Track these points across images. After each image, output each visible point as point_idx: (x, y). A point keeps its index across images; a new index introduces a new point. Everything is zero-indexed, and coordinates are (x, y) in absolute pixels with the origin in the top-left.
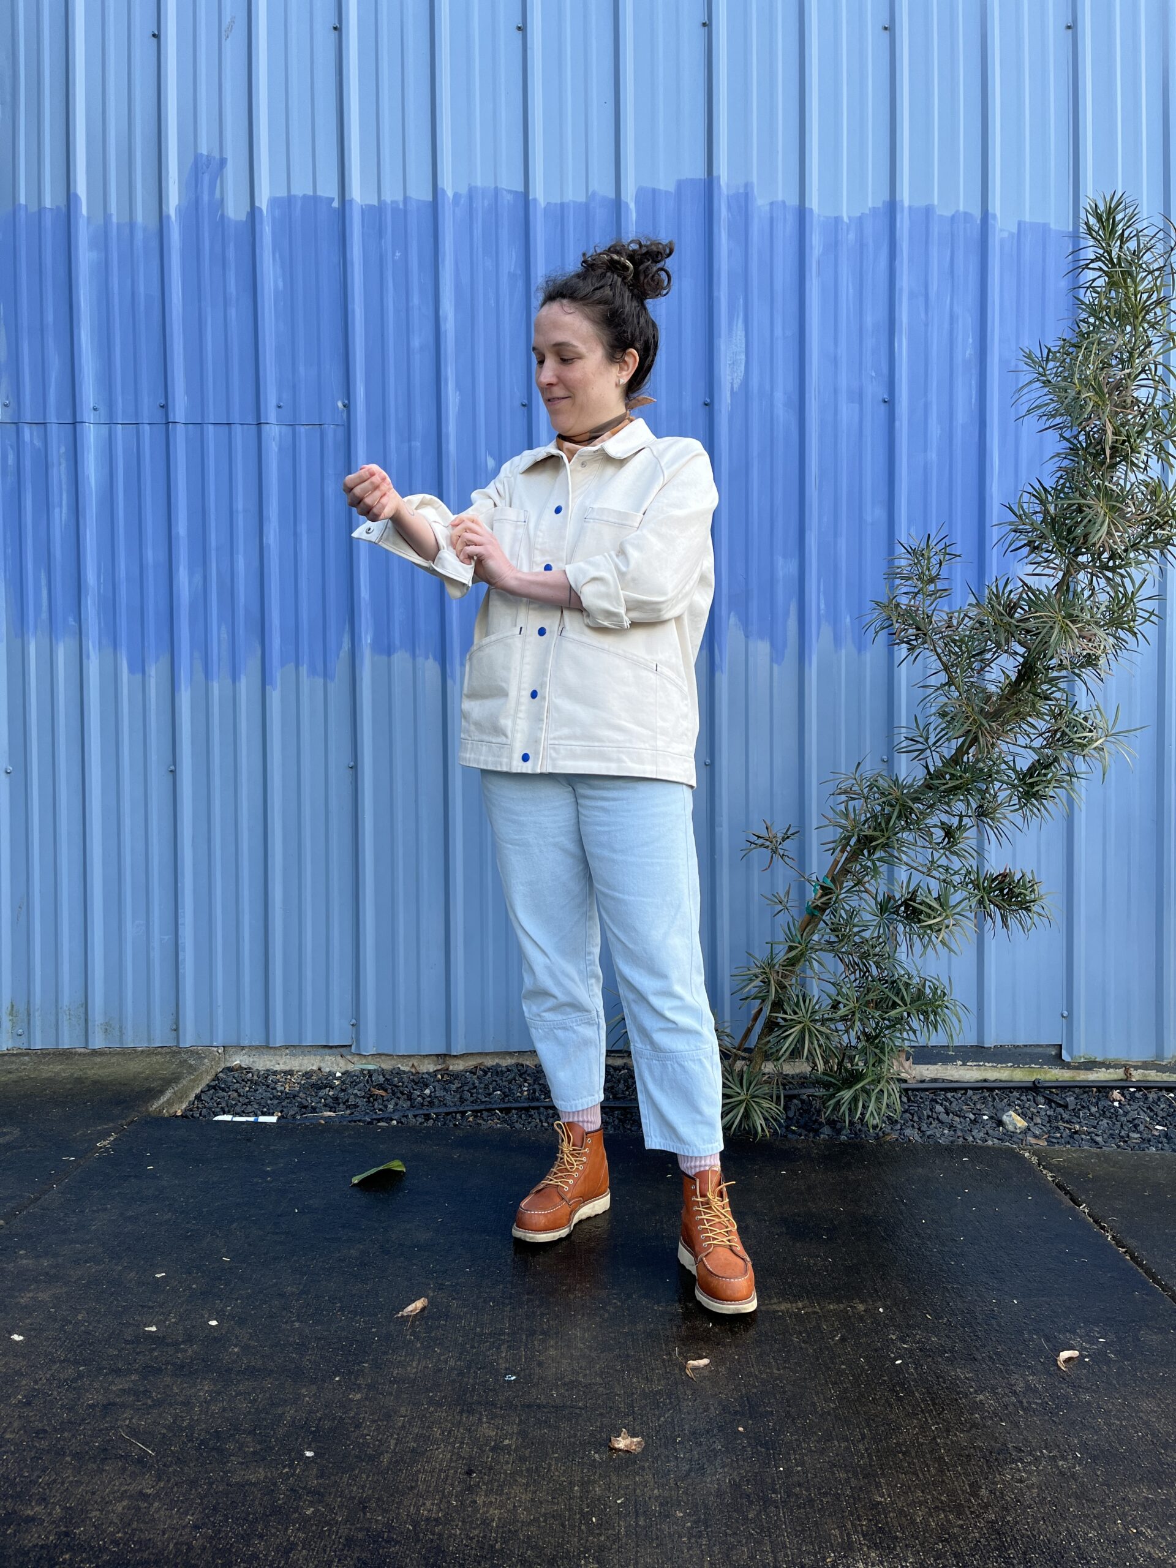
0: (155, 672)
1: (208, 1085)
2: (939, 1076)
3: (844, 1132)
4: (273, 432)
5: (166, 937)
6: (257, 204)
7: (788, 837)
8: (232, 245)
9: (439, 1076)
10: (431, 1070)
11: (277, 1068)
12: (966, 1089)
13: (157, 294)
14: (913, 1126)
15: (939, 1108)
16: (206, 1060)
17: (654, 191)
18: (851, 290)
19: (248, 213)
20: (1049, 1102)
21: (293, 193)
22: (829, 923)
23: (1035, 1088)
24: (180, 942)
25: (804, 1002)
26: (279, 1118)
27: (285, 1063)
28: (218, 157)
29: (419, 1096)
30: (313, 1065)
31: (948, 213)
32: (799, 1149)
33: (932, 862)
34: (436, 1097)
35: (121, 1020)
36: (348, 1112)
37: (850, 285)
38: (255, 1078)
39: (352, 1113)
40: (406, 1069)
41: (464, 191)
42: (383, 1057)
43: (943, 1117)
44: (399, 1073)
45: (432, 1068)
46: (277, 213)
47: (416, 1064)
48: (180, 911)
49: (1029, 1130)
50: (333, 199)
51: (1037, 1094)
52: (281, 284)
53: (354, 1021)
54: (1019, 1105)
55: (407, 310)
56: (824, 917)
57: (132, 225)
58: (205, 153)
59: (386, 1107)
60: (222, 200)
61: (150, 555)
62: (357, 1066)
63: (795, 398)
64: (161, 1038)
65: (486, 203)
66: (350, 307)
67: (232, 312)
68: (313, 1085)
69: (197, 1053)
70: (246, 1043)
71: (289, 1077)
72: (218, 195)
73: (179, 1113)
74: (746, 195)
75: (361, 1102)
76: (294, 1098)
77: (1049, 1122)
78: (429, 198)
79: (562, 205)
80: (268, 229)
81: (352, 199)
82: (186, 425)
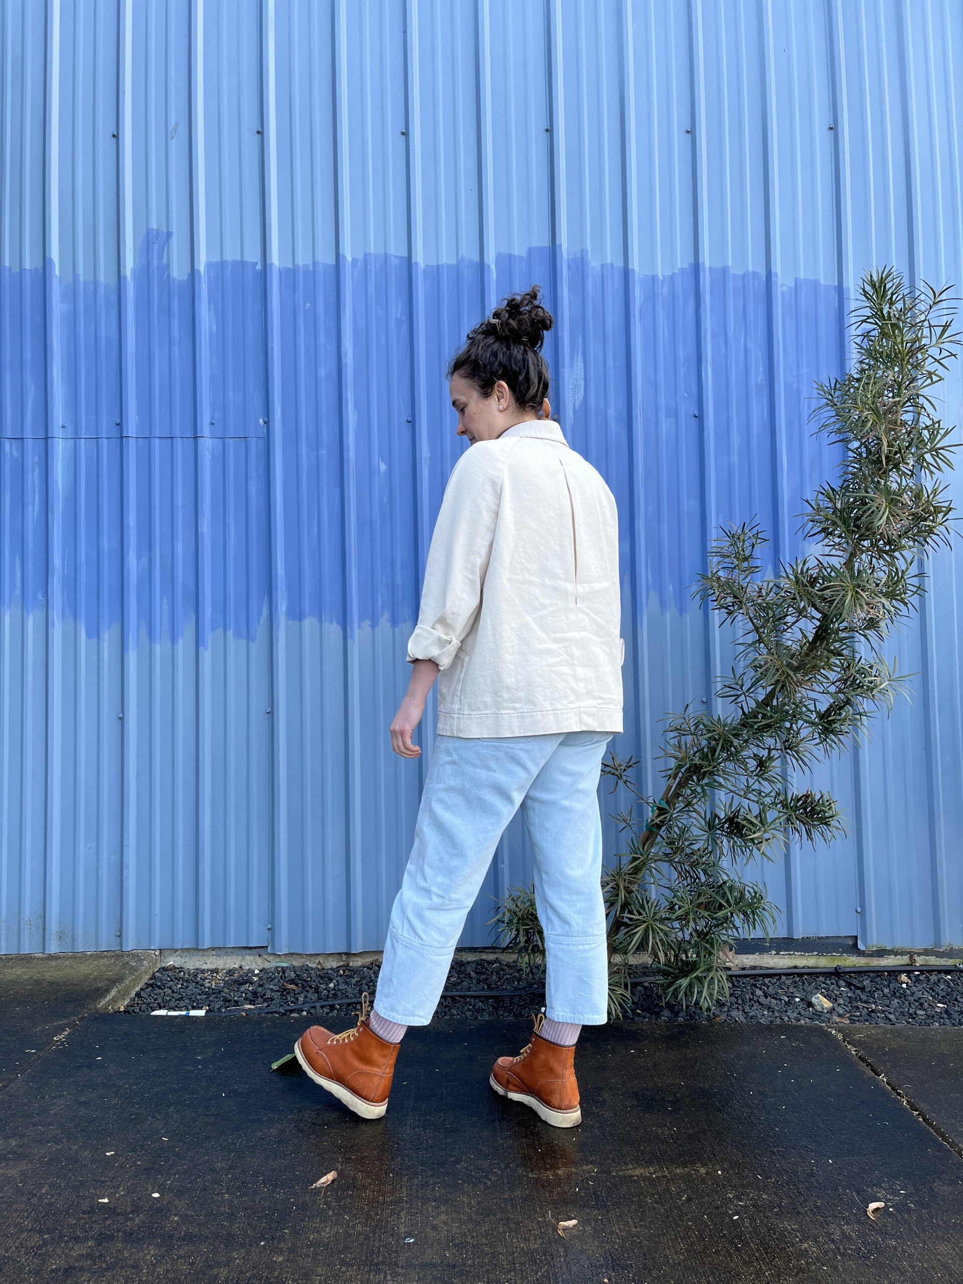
0: (109, 637)
1: (146, 983)
2: (757, 964)
3: (681, 1014)
4: (207, 444)
5: (114, 857)
6: (196, 267)
7: (630, 766)
8: (176, 299)
9: (341, 972)
10: (335, 967)
11: (205, 967)
12: (780, 975)
13: (115, 337)
14: (738, 1008)
15: (759, 992)
16: (145, 962)
17: (510, 256)
18: (666, 331)
19: (189, 274)
20: (849, 985)
22: (665, 838)
23: (837, 973)
24: (124, 861)
25: (648, 903)
26: (207, 1012)
27: (211, 963)
28: (165, 230)
29: (324, 989)
30: (235, 964)
31: (740, 273)
32: (644, 1030)
33: (748, 787)
34: (339, 990)
35: (73, 929)
36: (265, 1004)
37: (666, 328)
38: (187, 976)
39: (269, 1006)
40: (314, 966)
41: (360, 256)
42: (294, 956)
43: (762, 1000)
44: (308, 969)
45: (335, 965)
46: (212, 274)
47: (321, 961)
48: (125, 835)
49: (834, 1009)
51: (839, 979)
52: (214, 328)
53: (270, 926)
54: (824, 988)
55: (316, 348)
56: (661, 833)
57: (96, 283)
58: (155, 227)
59: (297, 999)
60: (168, 264)
61: (105, 543)
62: (272, 964)
63: (625, 415)
64: (106, 943)
65: (378, 265)
66: (270, 345)
67: (176, 350)
68: (235, 981)
69: (138, 956)
70: (179, 946)
71: (215, 974)
72: (165, 261)
73: (122, 1009)
74: (583, 259)
75: (276, 995)
76: (219, 993)
77: (850, 1002)
78: (332, 261)
79: (438, 267)
80: (205, 286)
81: (273, 262)
82: (137, 439)
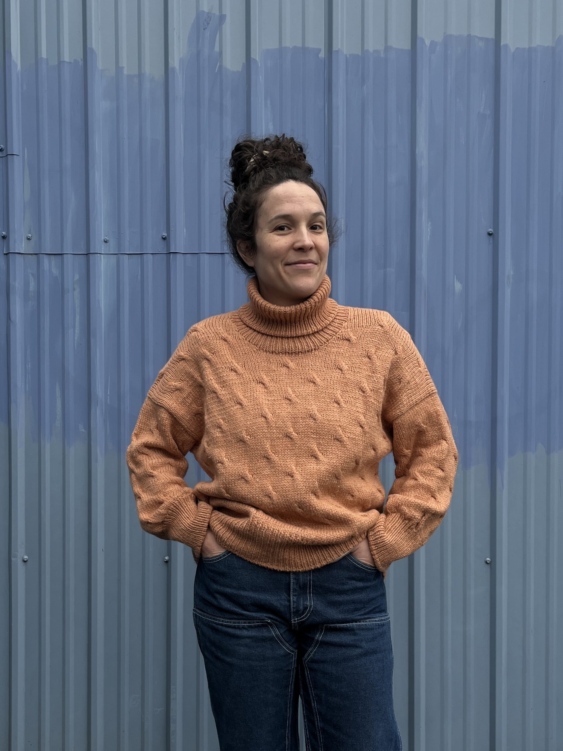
5: (159, 710)
6: (252, 56)
8: (229, 94)
13: (161, 138)
19: (243, 63)
21: (283, 45)
24: (172, 714)
28: (217, 13)
41: (439, 39)
46: (270, 64)
50: (320, 50)
57: (140, 76)
58: (206, 10)
60: (221, 53)
65: (461, 47)
72: (217, 49)
78: (406, 45)
79: (530, 49)
80: (261, 78)
81: (339, 49)
82: (185, 255)
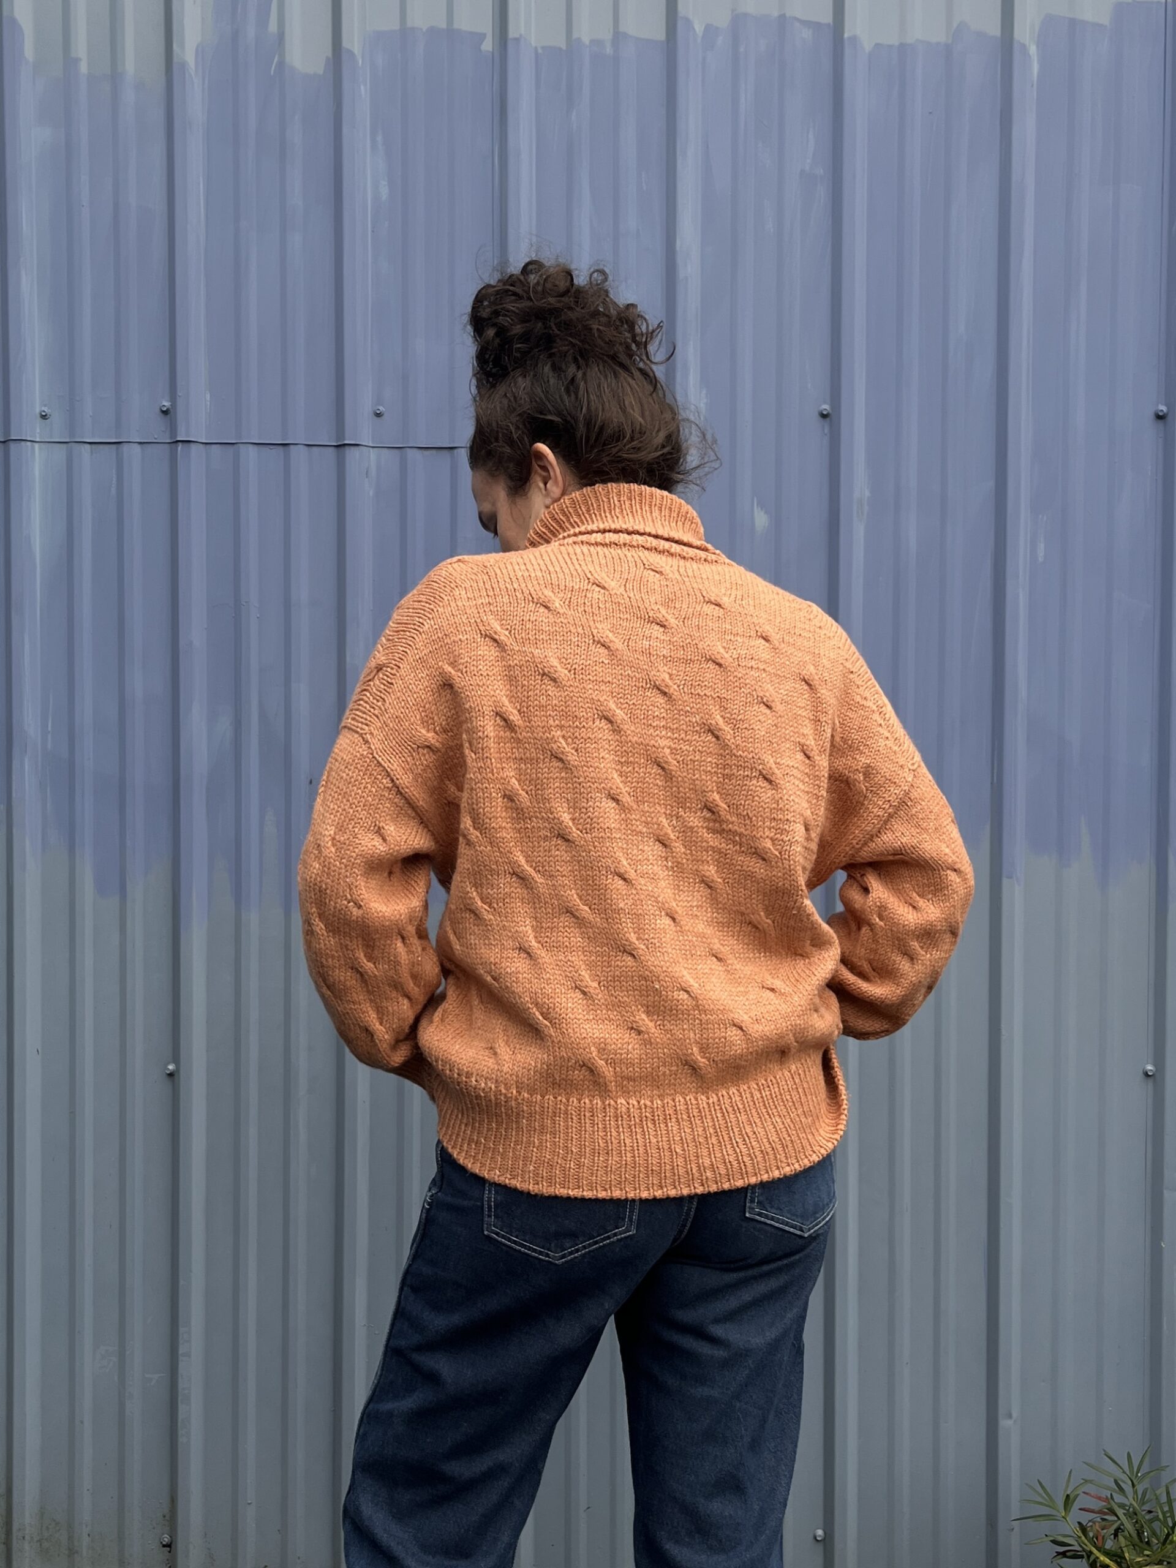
0: (145, 895)
4: (367, 461)
5: (156, 1377)
6: (346, 43)
8: (298, 120)
17: (1073, 23)
19: (328, 59)
21: (409, 24)
24: (181, 1386)
41: (722, 20)
46: (381, 60)
48: (181, 1330)
50: (483, 36)
60: (281, 36)
61: (138, 682)
64: (141, 1559)
65: (764, 39)
67: (297, 239)
72: (273, 27)
78: (659, 34)
79: (903, 47)
80: (364, 90)
81: (521, 35)
82: (208, 446)
